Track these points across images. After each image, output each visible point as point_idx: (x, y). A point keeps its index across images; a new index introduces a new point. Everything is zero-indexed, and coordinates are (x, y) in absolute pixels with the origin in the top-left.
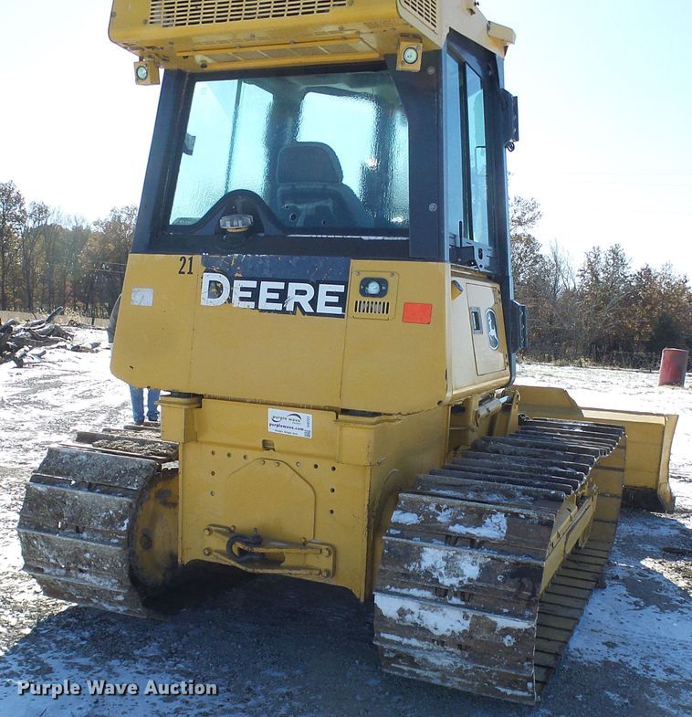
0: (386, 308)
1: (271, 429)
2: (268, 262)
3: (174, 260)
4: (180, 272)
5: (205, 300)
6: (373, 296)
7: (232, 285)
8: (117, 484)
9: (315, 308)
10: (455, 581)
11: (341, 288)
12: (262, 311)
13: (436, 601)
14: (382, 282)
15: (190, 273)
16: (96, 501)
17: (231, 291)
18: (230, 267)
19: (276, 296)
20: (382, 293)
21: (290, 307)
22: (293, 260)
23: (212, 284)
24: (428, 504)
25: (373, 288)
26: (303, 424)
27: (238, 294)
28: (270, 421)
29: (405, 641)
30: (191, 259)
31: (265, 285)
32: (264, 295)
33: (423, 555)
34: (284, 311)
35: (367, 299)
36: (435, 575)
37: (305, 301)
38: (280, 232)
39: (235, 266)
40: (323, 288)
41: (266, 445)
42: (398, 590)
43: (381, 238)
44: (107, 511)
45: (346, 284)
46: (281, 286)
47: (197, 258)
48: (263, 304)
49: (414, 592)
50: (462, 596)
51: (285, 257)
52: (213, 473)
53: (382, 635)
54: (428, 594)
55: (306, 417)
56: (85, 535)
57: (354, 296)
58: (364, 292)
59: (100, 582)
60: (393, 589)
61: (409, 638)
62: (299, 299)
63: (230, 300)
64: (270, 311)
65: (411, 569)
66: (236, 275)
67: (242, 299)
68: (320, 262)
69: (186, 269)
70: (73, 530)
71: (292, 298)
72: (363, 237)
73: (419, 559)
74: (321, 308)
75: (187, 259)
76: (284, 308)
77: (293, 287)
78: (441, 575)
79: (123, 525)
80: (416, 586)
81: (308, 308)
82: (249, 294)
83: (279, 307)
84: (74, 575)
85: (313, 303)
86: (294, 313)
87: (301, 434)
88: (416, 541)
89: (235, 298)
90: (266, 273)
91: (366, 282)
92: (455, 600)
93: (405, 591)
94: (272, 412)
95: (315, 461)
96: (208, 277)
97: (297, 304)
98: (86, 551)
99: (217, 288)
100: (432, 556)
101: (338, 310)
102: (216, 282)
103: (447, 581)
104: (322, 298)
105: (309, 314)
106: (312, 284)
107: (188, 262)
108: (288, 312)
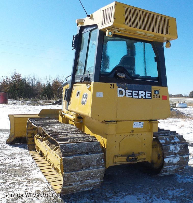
0: (159, 97)
1: (134, 127)
2: (134, 86)
3: (109, 84)
4: (111, 88)
5: (119, 95)
6: (157, 94)
7: (125, 92)
8: (94, 150)
9: (145, 97)
10: (177, 151)
11: (150, 92)
12: (134, 98)
13: (175, 156)
14: (158, 91)
15: (113, 88)
16: (92, 157)
17: (126, 93)
18: (124, 87)
19: (137, 94)
20: (158, 93)
21: (140, 97)
22: (140, 86)
23: (120, 91)
24: (163, 138)
25: (157, 92)
26: (141, 125)
27: (127, 94)
28: (134, 125)
29: (169, 167)
30: (113, 84)
31: (134, 92)
32: (134, 94)
33: (170, 148)
34: (139, 98)
35: (156, 95)
36: (174, 151)
37: (143, 95)
38: (130, 78)
39: (126, 87)
40: (147, 92)
41: (132, 131)
42: (169, 156)
43: (153, 81)
44: (97, 159)
45: (151, 91)
46: (137, 92)
47: (115, 84)
48: (134, 96)
49: (171, 156)
50: (179, 154)
51: (138, 85)
52: (116, 141)
53: (164, 167)
54: (173, 155)
55: (142, 123)
56: (90, 168)
57: (153, 94)
58: (155, 93)
59: (94, 181)
60: (168, 156)
61: (169, 166)
62: (142, 95)
63: (125, 95)
64: (135, 98)
65: (169, 151)
66: (126, 89)
67: (128, 95)
68: (145, 86)
69: (112, 87)
70: (86, 168)
71: (140, 95)
72: (150, 81)
73: (170, 149)
74: (147, 97)
75: (112, 84)
76: (139, 97)
77: (140, 92)
78: (175, 151)
79: (102, 161)
80: (171, 154)
81: (144, 97)
82: (130, 94)
83: (137, 97)
84: (84, 182)
85: (145, 96)
86: (141, 98)
87: (140, 127)
88: (168, 145)
89: (127, 95)
90: (134, 89)
91: (155, 91)
92: (178, 155)
93: (170, 156)
94: (135, 123)
95: (141, 133)
96: (119, 89)
97: (142, 96)
98: (92, 173)
99: (121, 92)
100: (172, 148)
101: (150, 97)
102: (121, 91)
103: (176, 152)
104: (147, 95)
105: (144, 98)
106: (144, 91)
107: (113, 85)
108: (140, 98)
